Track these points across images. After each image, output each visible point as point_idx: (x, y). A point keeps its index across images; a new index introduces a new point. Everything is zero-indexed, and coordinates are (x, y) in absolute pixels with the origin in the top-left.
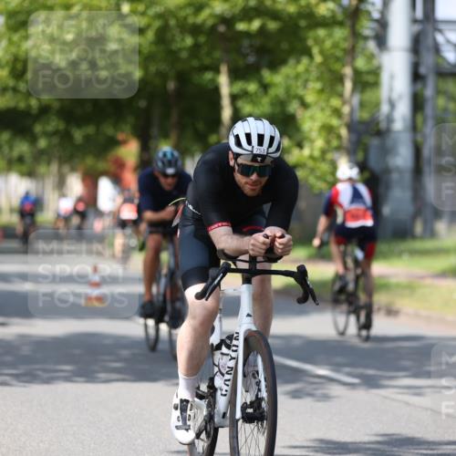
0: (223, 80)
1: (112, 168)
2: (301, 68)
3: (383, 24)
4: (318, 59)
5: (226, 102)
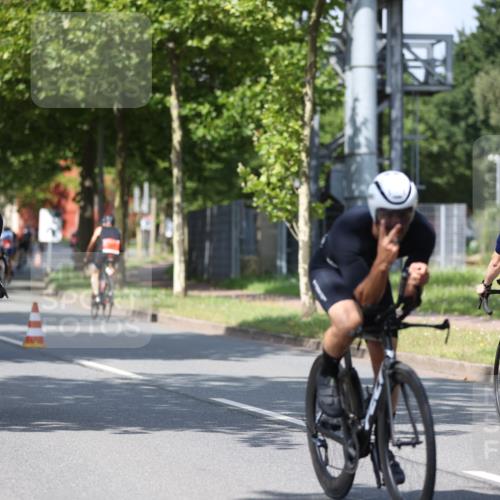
0: (172, 101)
1: (55, 200)
2: (258, 88)
3: (346, 40)
4: (276, 78)
5: (176, 124)
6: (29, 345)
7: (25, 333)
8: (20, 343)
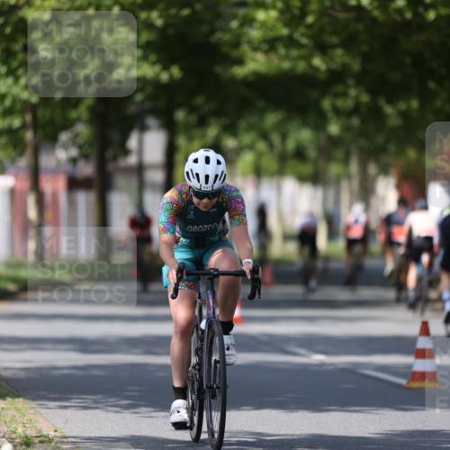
6: (415, 385)
7: (410, 366)
8: (403, 382)
